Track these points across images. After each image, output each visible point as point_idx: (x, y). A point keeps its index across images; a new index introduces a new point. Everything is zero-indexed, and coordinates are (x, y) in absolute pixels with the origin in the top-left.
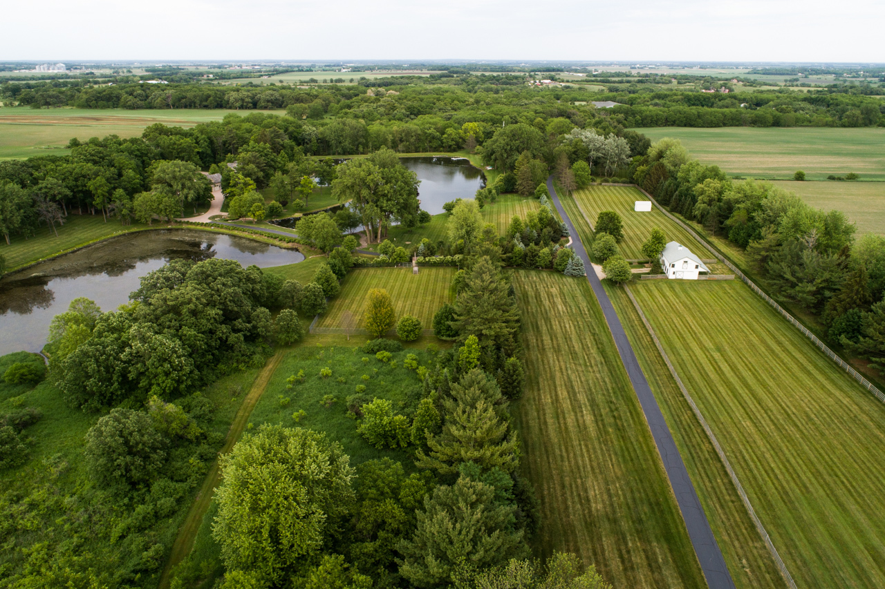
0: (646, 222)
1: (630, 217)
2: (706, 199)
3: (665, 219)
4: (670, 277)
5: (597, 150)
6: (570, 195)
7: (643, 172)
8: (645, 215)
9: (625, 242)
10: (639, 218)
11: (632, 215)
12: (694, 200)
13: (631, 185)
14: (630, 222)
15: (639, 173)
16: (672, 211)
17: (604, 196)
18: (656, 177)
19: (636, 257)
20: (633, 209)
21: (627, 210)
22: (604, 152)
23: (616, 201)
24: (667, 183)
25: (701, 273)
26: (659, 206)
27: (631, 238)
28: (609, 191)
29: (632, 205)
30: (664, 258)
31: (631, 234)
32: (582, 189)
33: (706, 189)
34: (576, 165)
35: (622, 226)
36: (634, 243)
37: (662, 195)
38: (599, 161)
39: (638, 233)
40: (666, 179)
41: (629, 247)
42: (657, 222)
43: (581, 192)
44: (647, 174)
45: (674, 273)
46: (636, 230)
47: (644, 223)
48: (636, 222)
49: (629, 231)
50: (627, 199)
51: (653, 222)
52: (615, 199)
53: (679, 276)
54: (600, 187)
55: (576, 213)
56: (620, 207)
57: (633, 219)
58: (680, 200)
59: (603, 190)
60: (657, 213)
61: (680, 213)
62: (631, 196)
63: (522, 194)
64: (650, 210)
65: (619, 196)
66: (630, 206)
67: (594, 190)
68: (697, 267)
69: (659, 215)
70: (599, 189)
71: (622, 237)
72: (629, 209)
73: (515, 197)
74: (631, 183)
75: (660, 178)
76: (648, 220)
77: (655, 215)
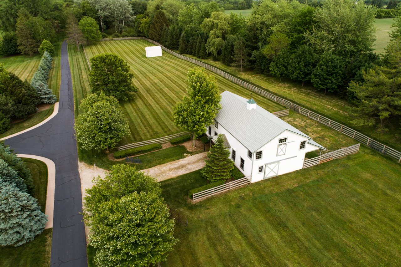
0: (161, 66)
1: (143, 63)
2: (219, 32)
3: (179, 61)
4: (254, 180)
5: (104, 9)
6: (82, 50)
7: (146, 23)
8: (158, 60)
9: (141, 97)
10: (152, 64)
11: (144, 62)
12: (205, 38)
13: (139, 38)
14: (143, 69)
15: (143, 25)
16: (182, 53)
17: (116, 48)
18: (159, 25)
19: (168, 132)
20: (145, 56)
21: (139, 58)
22: (110, 11)
23: (127, 51)
24: (171, 28)
25: (309, 155)
26: (169, 50)
27: (148, 90)
28: (120, 44)
29: (142, 52)
30: (221, 131)
31: (148, 84)
32: (95, 44)
33: (216, 21)
34: (82, 22)
35: (131, 76)
36: (154, 97)
37: (169, 39)
38: (107, 20)
39: (156, 81)
40: (168, 25)
41: (148, 105)
42: (172, 65)
43: (94, 47)
44: (151, 24)
45: (261, 169)
46: (152, 77)
47: (159, 68)
48: (150, 68)
49: (144, 80)
50: (137, 48)
51: (169, 66)
52: (126, 49)
53: (270, 174)
54: (112, 42)
55: (82, 67)
56: (132, 55)
57: (146, 65)
58: (188, 41)
59: (115, 44)
60: (169, 57)
61: (191, 53)
62: (140, 45)
63: (26, 55)
64: (161, 55)
65: (130, 47)
66: (141, 53)
67: (106, 44)
68: (303, 145)
69: (171, 58)
70: (111, 43)
71: (136, 91)
72: (140, 56)
73: (19, 58)
74: (139, 36)
75: (163, 25)
76: (162, 64)
77: (168, 59)
